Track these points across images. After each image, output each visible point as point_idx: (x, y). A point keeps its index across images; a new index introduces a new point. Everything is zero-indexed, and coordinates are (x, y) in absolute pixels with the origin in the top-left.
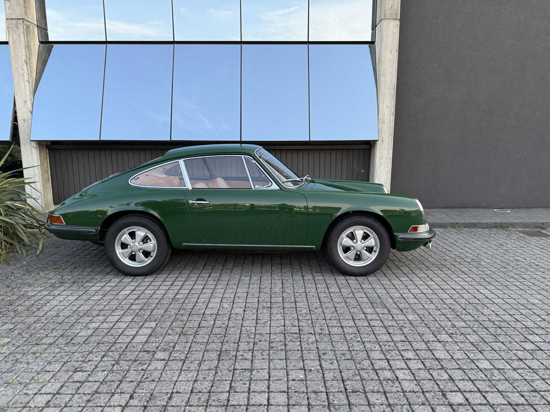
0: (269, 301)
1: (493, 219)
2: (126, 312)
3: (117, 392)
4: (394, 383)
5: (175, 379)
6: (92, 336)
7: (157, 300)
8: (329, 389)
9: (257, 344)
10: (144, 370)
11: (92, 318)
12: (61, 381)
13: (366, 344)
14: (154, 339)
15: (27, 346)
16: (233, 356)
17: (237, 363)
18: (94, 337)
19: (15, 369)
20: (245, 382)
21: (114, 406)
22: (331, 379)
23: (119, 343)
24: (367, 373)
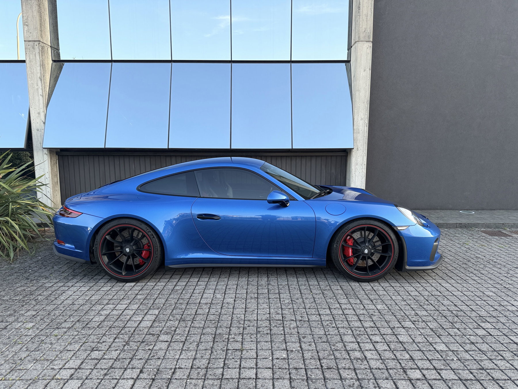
0: (256, 292)
1: (458, 220)
2: (132, 301)
3: (129, 367)
4: (362, 362)
5: (177, 357)
7: (159, 291)
8: (307, 366)
9: (246, 329)
10: (151, 350)
11: (103, 306)
12: (81, 358)
13: (340, 329)
14: (158, 324)
15: (49, 330)
16: (225, 338)
17: (229, 345)
18: (106, 322)
19: (41, 349)
20: (236, 360)
21: (127, 379)
22: (309, 358)
23: (128, 327)
24: (340, 353)
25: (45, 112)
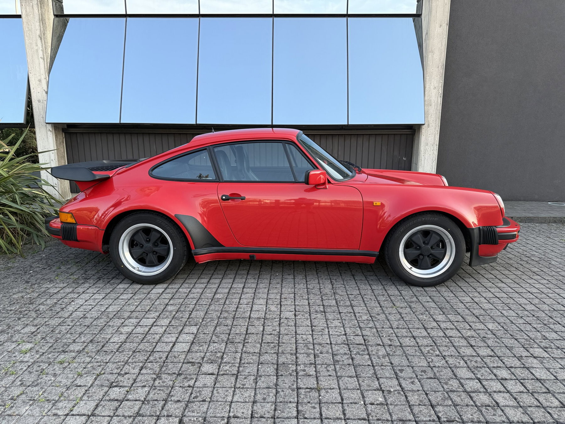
2: (161, 313)
3: (163, 415)
4: (495, 410)
5: (229, 399)
6: (125, 342)
7: (195, 300)
8: (418, 417)
9: (318, 357)
10: (191, 387)
11: (123, 320)
12: (95, 398)
13: (447, 359)
14: (198, 348)
15: (52, 354)
16: (293, 370)
17: (299, 380)
18: (128, 344)
19: (41, 383)
20: (313, 405)
22: (417, 404)
23: (158, 352)
24: (459, 396)
25: (47, 78)
